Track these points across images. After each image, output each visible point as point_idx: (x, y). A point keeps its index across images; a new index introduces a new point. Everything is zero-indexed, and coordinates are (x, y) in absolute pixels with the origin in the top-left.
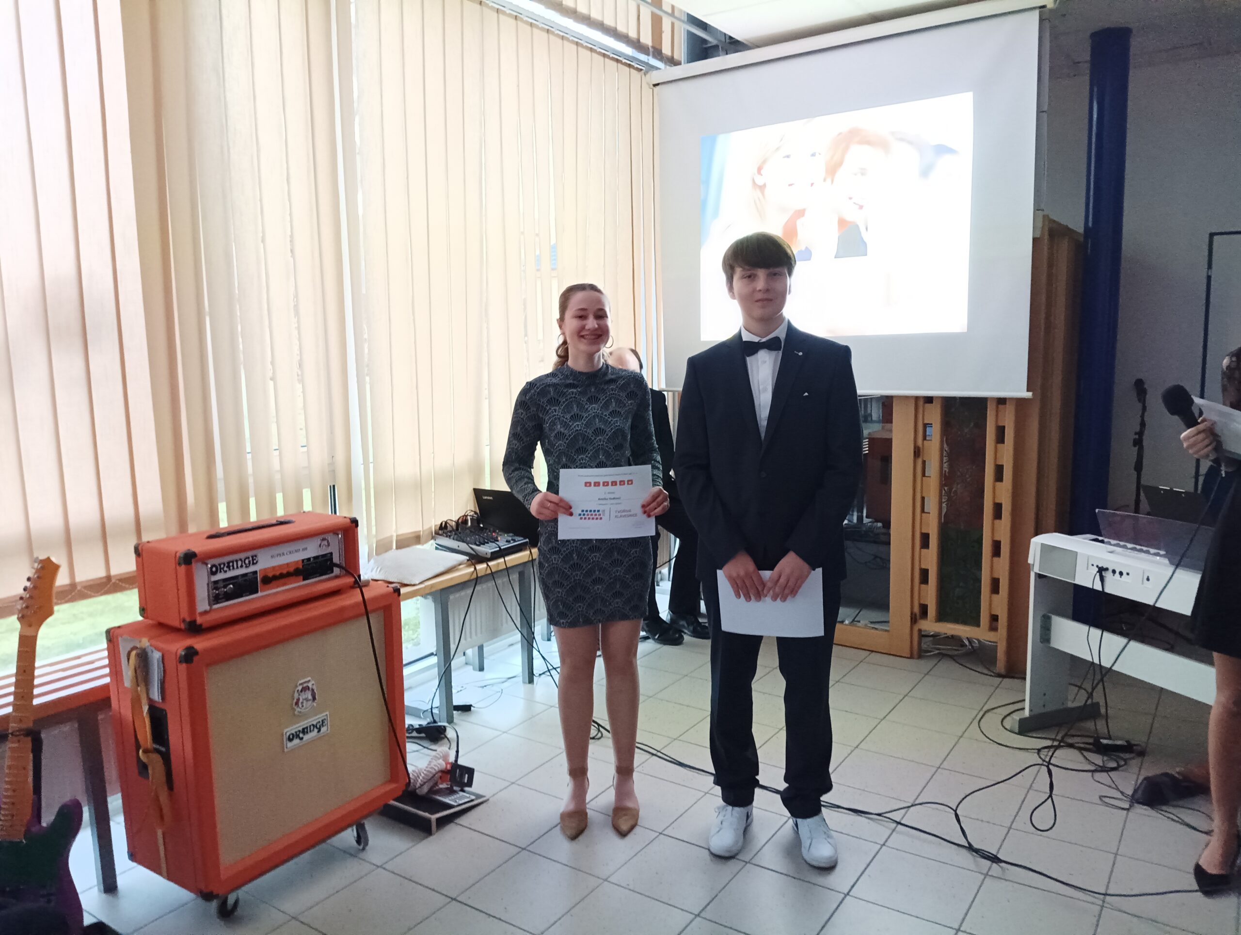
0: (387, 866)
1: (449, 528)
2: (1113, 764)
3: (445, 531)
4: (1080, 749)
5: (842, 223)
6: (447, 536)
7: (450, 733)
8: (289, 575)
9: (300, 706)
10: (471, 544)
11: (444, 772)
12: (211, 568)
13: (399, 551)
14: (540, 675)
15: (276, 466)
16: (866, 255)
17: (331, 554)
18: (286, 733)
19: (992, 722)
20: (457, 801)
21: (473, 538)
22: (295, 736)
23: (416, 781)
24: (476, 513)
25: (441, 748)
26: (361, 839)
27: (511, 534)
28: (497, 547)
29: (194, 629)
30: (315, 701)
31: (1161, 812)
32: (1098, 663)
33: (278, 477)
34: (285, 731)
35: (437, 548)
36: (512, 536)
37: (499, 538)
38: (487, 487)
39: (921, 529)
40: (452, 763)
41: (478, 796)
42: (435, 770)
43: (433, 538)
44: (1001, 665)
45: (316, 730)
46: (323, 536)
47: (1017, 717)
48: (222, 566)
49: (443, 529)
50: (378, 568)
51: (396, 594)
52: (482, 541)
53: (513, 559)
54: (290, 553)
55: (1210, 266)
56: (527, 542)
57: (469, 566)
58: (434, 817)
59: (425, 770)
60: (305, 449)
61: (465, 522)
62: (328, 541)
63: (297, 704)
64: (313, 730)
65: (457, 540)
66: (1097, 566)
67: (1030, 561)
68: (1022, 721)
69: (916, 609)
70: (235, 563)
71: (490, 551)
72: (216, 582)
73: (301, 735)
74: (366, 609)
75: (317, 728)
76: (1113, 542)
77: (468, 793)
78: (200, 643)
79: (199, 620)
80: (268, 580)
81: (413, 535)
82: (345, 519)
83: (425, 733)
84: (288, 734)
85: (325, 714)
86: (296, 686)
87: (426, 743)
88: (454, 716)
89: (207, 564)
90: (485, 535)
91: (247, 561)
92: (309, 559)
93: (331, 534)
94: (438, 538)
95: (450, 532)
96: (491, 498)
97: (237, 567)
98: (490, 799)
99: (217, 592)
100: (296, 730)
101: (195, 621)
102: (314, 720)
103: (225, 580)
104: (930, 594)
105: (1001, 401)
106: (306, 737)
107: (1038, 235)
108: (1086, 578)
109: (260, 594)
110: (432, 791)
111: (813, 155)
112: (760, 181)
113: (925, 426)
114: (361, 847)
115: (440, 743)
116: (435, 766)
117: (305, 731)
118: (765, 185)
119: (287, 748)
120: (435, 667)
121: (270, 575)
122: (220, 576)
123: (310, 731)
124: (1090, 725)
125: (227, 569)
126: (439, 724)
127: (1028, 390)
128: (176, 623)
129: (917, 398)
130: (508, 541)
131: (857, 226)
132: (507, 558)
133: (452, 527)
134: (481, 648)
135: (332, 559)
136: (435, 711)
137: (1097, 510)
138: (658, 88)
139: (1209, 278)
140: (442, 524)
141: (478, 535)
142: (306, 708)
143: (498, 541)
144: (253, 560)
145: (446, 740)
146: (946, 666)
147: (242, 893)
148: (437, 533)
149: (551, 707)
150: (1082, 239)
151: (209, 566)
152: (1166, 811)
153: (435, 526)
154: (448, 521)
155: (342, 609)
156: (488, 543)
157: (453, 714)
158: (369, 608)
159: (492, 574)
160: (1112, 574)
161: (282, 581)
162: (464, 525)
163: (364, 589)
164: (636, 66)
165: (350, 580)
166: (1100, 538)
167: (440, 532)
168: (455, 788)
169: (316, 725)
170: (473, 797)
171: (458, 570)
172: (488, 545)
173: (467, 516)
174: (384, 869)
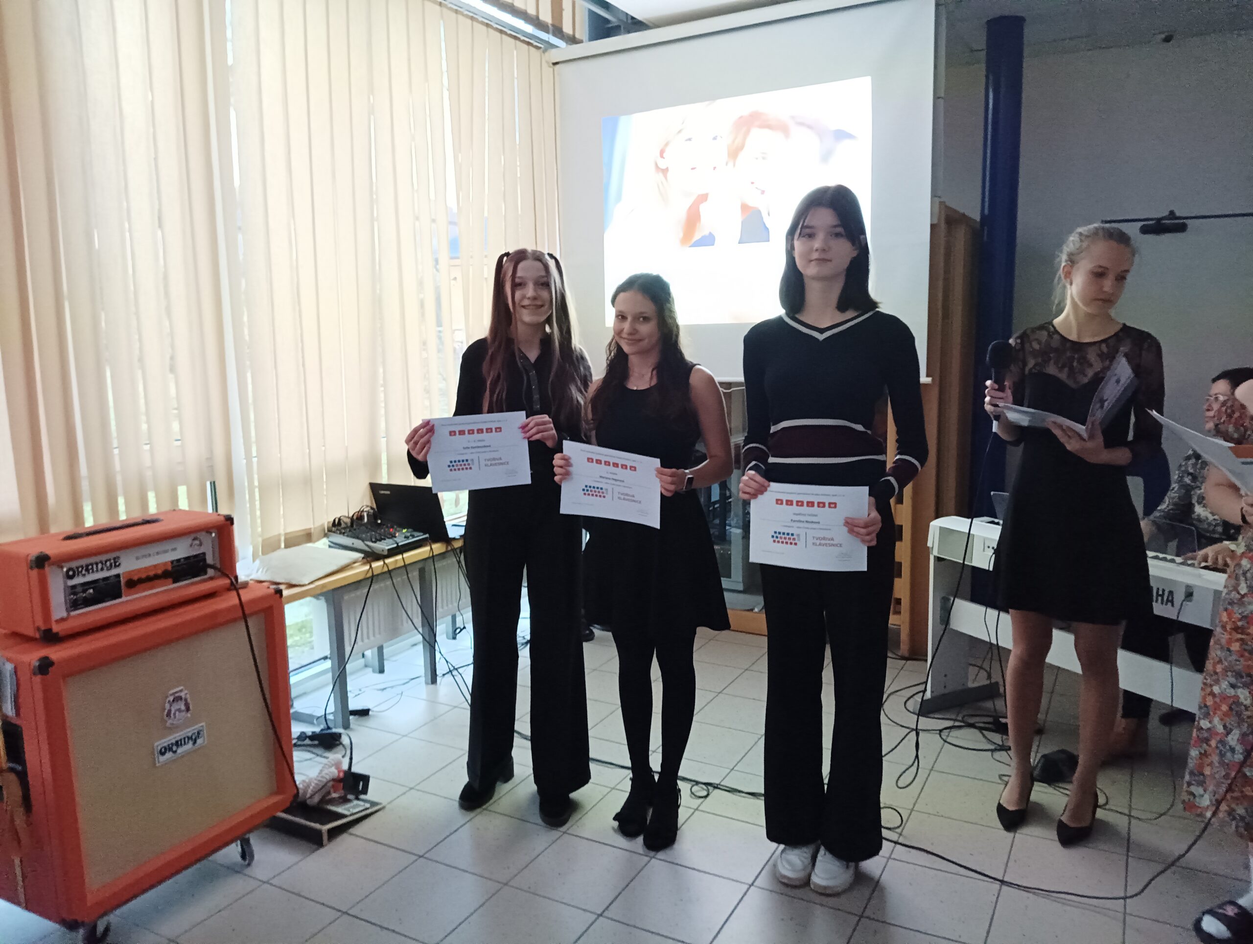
0: (274, 882)
1: (343, 525)
3: (339, 528)
4: (981, 729)
5: (745, 208)
6: (340, 533)
7: (345, 740)
9: (173, 716)
10: (366, 541)
11: (336, 781)
12: (68, 572)
13: (289, 550)
14: (444, 675)
15: (147, 462)
16: (769, 241)
17: (204, 554)
18: (157, 746)
19: (895, 706)
20: (351, 810)
21: (369, 534)
22: (168, 749)
23: (305, 792)
24: (372, 508)
25: (334, 756)
26: (247, 854)
27: (410, 530)
28: (393, 544)
29: (50, 637)
30: (189, 712)
32: (995, 643)
33: (149, 473)
34: (156, 744)
35: (330, 546)
36: (411, 532)
37: (397, 535)
38: (384, 480)
40: (345, 771)
41: (373, 804)
42: (326, 779)
43: (326, 535)
44: (904, 648)
45: (191, 742)
46: (193, 536)
47: (919, 698)
48: (80, 569)
49: (337, 526)
50: (263, 569)
51: (278, 595)
52: (378, 538)
53: (411, 556)
54: (158, 554)
56: (426, 538)
57: (364, 564)
58: (325, 828)
59: (316, 779)
60: (179, 443)
61: (360, 518)
62: (200, 541)
63: (169, 715)
64: (188, 742)
65: (351, 537)
67: (929, 544)
68: (924, 703)
70: (95, 566)
71: (387, 548)
72: (74, 587)
73: (175, 748)
74: (243, 613)
75: (192, 740)
77: (364, 801)
78: (56, 653)
79: (56, 628)
80: (132, 584)
81: (302, 533)
82: (218, 517)
83: (318, 740)
84: (159, 748)
85: (201, 725)
86: (167, 697)
87: (319, 751)
88: (351, 721)
89: (62, 567)
90: (383, 530)
91: (108, 563)
92: (178, 560)
93: (204, 533)
94: (330, 535)
95: (344, 528)
96: (388, 492)
97: (97, 571)
98: (388, 807)
99: (75, 597)
100: (170, 743)
101: (50, 630)
102: (189, 731)
103: (83, 585)
106: (180, 750)
107: (935, 222)
108: (982, 560)
109: (124, 599)
110: (325, 800)
111: (715, 138)
112: (662, 164)
114: (246, 863)
115: (335, 750)
116: (327, 774)
117: (178, 744)
118: (667, 169)
119: (159, 762)
120: (328, 672)
121: (136, 578)
122: (78, 581)
123: (185, 743)
124: (989, 704)
125: (87, 573)
126: (334, 730)
127: (928, 376)
128: (30, 632)
130: (406, 537)
131: (759, 212)
132: (406, 555)
133: (346, 523)
134: (380, 649)
135: (205, 560)
136: (330, 717)
137: (992, 493)
138: (557, 66)
140: (334, 520)
141: (375, 532)
142: (179, 720)
143: (395, 537)
144: (115, 562)
145: (341, 747)
147: (113, 918)
148: (330, 530)
149: (455, 707)
150: (978, 226)
151: (65, 570)
152: (1062, 787)
153: (329, 523)
154: (342, 518)
155: (215, 614)
156: (385, 539)
157: (349, 720)
158: (247, 612)
159: (389, 572)
161: (149, 584)
162: (360, 522)
163: (241, 592)
164: (535, 44)
165: (225, 582)
166: (996, 520)
167: (334, 529)
168: (350, 797)
170: (368, 805)
171: (352, 568)
172: (385, 541)
173: (363, 511)
174: (271, 884)
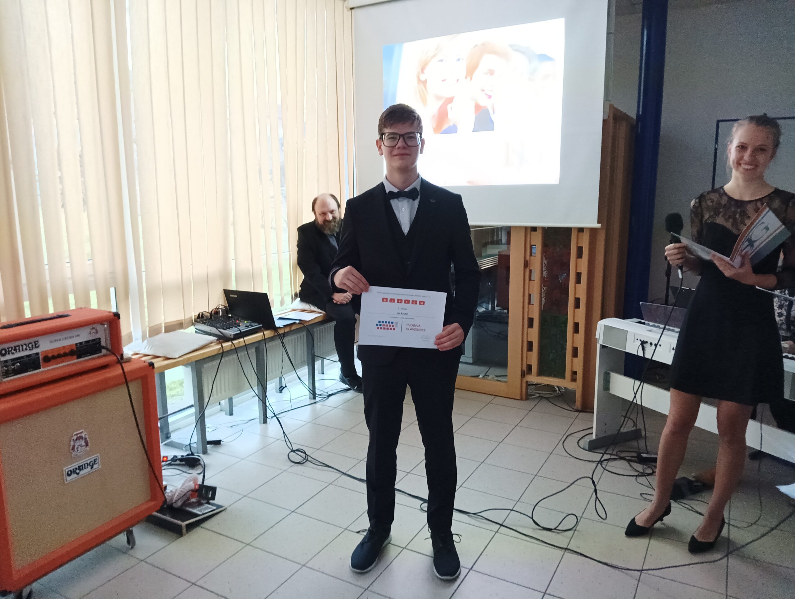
0: (148, 560)
1: (205, 318)
2: (649, 471)
3: (202, 319)
4: (628, 461)
5: (478, 107)
6: (203, 323)
7: (201, 462)
8: (65, 355)
9: (76, 450)
10: (220, 328)
11: (194, 491)
13: (167, 334)
14: (272, 418)
15: (68, 274)
16: (493, 130)
17: (100, 339)
18: (65, 470)
19: (571, 443)
20: (202, 511)
21: (222, 324)
22: (73, 472)
23: (172, 499)
24: (225, 306)
25: (195, 473)
26: (131, 541)
27: (249, 321)
28: (238, 331)
30: (88, 447)
31: (680, 503)
32: (640, 404)
33: (70, 282)
34: (65, 468)
35: (196, 332)
36: (250, 323)
37: (241, 324)
38: (233, 287)
39: (528, 315)
40: (199, 484)
41: (219, 506)
42: (187, 490)
43: (193, 324)
44: (578, 404)
45: (89, 467)
46: (91, 327)
47: (587, 439)
48: (10, 349)
49: (201, 318)
50: (149, 347)
51: (151, 367)
52: (228, 327)
53: (249, 339)
54: (66, 339)
55: (716, 142)
56: (261, 327)
57: (218, 344)
58: (184, 524)
59: (179, 490)
60: (91, 262)
61: (217, 313)
62: (97, 330)
63: (73, 449)
64: (87, 467)
65: (210, 326)
66: (640, 340)
67: (597, 337)
68: (591, 442)
69: (525, 368)
70: (21, 347)
71: (233, 333)
72: (6, 362)
73: (78, 471)
74: (126, 380)
75: (90, 466)
76: (651, 324)
77: (213, 505)
80: (48, 359)
81: (178, 322)
82: (110, 313)
83: (185, 462)
84: (67, 471)
85: (96, 455)
86: (72, 437)
87: (185, 469)
88: (208, 448)
90: (231, 322)
91: (30, 346)
92: (81, 343)
93: (99, 324)
94: (196, 324)
95: (205, 320)
96: (236, 296)
97: (23, 350)
98: (228, 508)
99: (7, 369)
100: (73, 468)
102: (87, 460)
103: (12, 360)
104: (534, 358)
105: (581, 230)
106: (82, 473)
107: (606, 118)
108: (633, 348)
109: (42, 370)
110: (187, 503)
111: (459, 60)
112: (423, 78)
113: (531, 246)
114: (130, 547)
115: (195, 468)
116: (187, 487)
117: (80, 468)
118: (426, 81)
119: (66, 481)
120: (193, 416)
121: (50, 355)
122: (8, 357)
123: (85, 468)
124: (634, 444)
125: (15, 352)
126: (196, 455)
127: (598, 222)
129: (526, 228)
130: (247, 326)
131: (488, 111)
132: (246, 338)
133: (207, 317)
134: (231, 400)
135: (100, 343)
136: (193, 445)
137: (641, 303)
138: (353, 11)
139: (716, 149)
140: (199, 314)
141: (226, 323)
142: (81, 452)
143: (239, 326)
144: (36, 344)
145: (199, 467)
146: (545, 405)
147: (35, 586)
148: (196, 321)
149: (278, 439)
150: (635, 123)
152: (684, 503)
153: (195, 316)
154: (204, 313)
155: (107, 380)
156: (232, 328)
157: (207, 447)
158: (128, 378)
159: (236, 349)
160: (650, 345)
161: (60, 359)
162: (216, 316)
163: (124, 365)
165: (112, 358)
166: (643, 321)
167: (198, 320)
168: (204, 502)
169: (90, 463)
170: (214, 508)
171: (209, 347)
172: (232, 329)
173: (218, 308)
174: (146, 562)
